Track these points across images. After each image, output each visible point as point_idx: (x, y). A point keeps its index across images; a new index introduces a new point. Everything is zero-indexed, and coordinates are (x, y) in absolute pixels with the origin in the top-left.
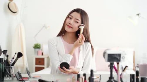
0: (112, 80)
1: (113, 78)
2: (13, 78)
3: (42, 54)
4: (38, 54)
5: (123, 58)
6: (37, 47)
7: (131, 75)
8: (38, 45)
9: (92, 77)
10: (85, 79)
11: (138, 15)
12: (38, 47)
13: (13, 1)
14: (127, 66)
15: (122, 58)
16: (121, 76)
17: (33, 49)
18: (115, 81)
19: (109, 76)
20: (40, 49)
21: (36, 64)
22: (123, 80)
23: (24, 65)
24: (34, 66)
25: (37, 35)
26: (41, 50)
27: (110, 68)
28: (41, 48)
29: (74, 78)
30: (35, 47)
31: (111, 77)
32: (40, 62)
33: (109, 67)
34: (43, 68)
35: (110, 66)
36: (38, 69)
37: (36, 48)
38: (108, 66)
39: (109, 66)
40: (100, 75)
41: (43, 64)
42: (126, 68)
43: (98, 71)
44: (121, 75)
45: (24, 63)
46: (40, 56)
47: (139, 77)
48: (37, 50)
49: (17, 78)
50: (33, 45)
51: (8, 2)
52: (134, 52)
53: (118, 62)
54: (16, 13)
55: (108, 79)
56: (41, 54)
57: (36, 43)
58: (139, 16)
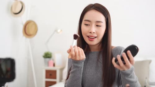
3: (54, 65)
4: (48, 65)
6: (47, 56)
8: (49, 53)
12: (49, 56)
17: (43, 59)
20: (51, 59)
21: (47, 77)
24: (44, 80)
25: (48, 41)
26: (53, 60)
30: (45, 56)
32: (51, 75)
34: (54, 83)
41: (55, 78)
46: (51, 68)
48: (48, 59)
50: (43, 54)
56: (52, 65)
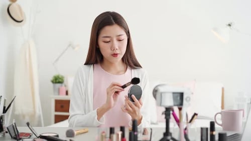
0: (169, 138)
1: (171, 134)
2: (4, 134)
3: (67, 93)
4: (59, 93)
5: (188, 99)
6: (58, 80)
7: (202, 129)
8: (60, 77)
9: (136, 133)
10: (123, 136)
11: (229, 25)
12: (60, 80)
13: (17, 2)
14: (196, 113)
15: (186, 99)
16: (186, 131)
17: (51, 84)
18: (173, 139)
19: (164, 131)
20: (63, 85)
21: (56, 110)
22: (190, 138)
23: (35, 112)
24: (53, 113)
25: (57, 60)
26: (65, 86)
27: (166, 118)
28: (65, 82)
29: (104, 134)
30: (54, 81)
31: (167, 133)
32: (62, 107)
33: (164, 116)
34: (66, 117)
35: (165, 114)
36: (59, 119)
37: (56, 83)
38: (161, 113)
39: (163, 114)
40: (151, 129)
41: (68, 111)
42: (196, 117)
43: (160, 122)
44: (186, 129)
45: (34, 107)
46: (63, 97)
47: (216, 133)
48: (58, 85)
49: (10, 134)
50: (51, 78)
51: (9, 3)
52: (223, 89)
53: (180, 107)
54: (22, 23)
55: (161, 136)
56: (65, 93)
57: (55, 74)
58: (231, 27)
